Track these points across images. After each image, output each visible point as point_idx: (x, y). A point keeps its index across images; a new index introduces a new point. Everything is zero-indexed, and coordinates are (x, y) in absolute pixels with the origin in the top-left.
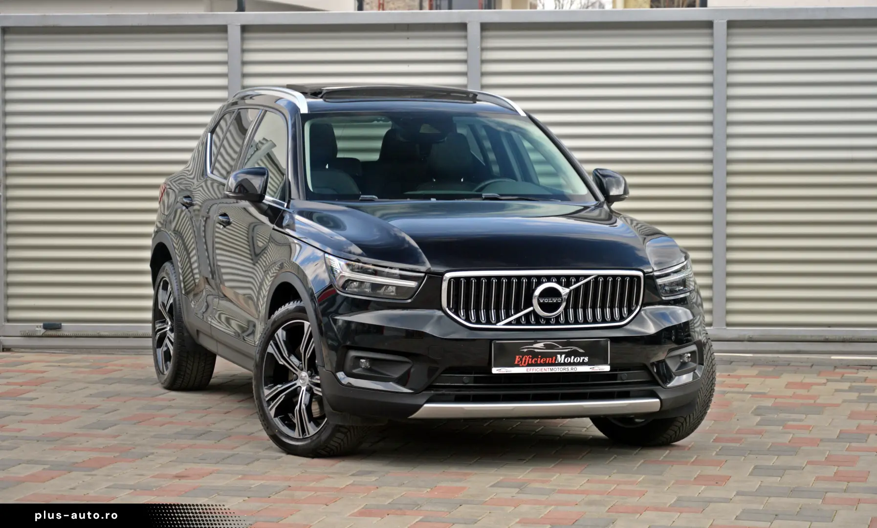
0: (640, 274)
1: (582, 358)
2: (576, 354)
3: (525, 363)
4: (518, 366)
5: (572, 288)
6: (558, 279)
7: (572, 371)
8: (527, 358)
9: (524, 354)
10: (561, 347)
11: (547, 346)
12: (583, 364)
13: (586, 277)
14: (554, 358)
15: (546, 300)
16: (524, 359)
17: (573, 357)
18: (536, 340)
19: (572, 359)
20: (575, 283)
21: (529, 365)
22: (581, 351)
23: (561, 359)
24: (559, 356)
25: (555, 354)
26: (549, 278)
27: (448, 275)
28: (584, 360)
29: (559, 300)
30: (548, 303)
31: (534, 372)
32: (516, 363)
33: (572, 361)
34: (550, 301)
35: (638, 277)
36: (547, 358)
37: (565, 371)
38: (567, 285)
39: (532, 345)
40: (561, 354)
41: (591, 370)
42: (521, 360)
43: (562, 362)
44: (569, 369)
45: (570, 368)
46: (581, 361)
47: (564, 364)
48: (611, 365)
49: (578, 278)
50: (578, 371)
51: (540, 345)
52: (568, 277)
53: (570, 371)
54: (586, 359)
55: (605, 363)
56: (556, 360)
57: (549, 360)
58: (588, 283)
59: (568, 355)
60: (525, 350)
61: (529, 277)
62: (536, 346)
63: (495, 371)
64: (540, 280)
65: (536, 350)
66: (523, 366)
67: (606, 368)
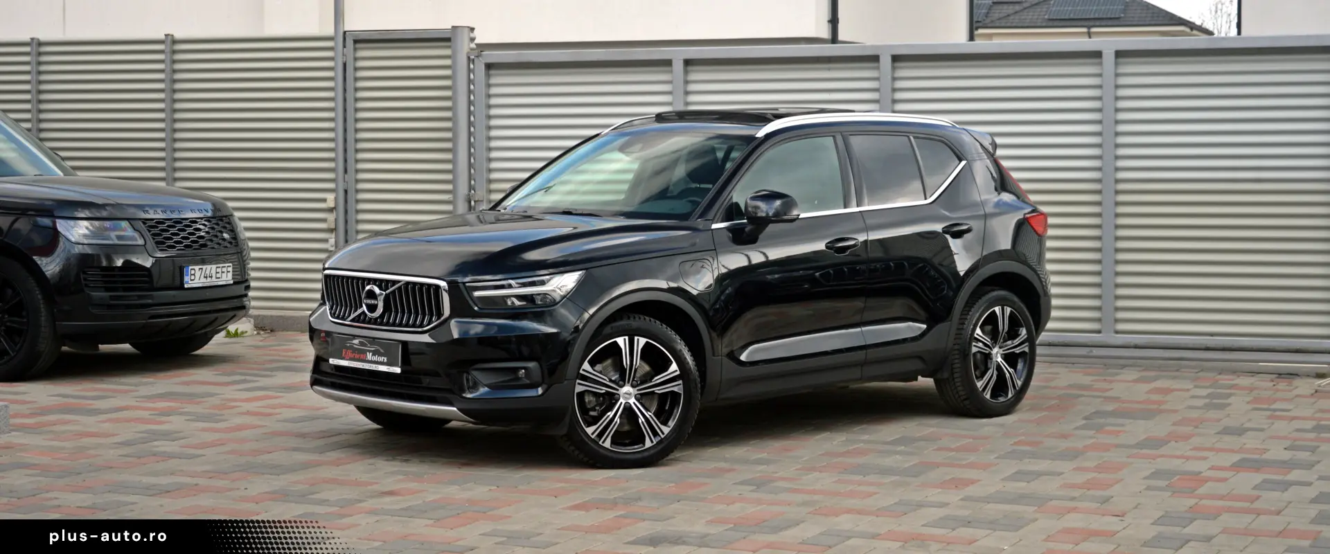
0: (443, 284)
1: (383, 358)
8: (350, 354)
9: (347, 348)
11: (361, 344)
12: (382, 363)
18: (355, 337)
19: (375, 358)
20: (391, 287)
22: (382, 351)
23: (369, 356)
25: (364, 352)
26: (374, 281)
29: (376, 302)
35: (438, 287)
36: (359, 355)
40: (370, 351)
41: (387, 370)
45: (374, 365)
49: (394, 282)
51: (356, 341)
52: (387, 281)
54: (386, 360)
58: (400, 288)
61: (364, 279)
64: (370, 281)
66: (347, 360)
67: (398, 370)
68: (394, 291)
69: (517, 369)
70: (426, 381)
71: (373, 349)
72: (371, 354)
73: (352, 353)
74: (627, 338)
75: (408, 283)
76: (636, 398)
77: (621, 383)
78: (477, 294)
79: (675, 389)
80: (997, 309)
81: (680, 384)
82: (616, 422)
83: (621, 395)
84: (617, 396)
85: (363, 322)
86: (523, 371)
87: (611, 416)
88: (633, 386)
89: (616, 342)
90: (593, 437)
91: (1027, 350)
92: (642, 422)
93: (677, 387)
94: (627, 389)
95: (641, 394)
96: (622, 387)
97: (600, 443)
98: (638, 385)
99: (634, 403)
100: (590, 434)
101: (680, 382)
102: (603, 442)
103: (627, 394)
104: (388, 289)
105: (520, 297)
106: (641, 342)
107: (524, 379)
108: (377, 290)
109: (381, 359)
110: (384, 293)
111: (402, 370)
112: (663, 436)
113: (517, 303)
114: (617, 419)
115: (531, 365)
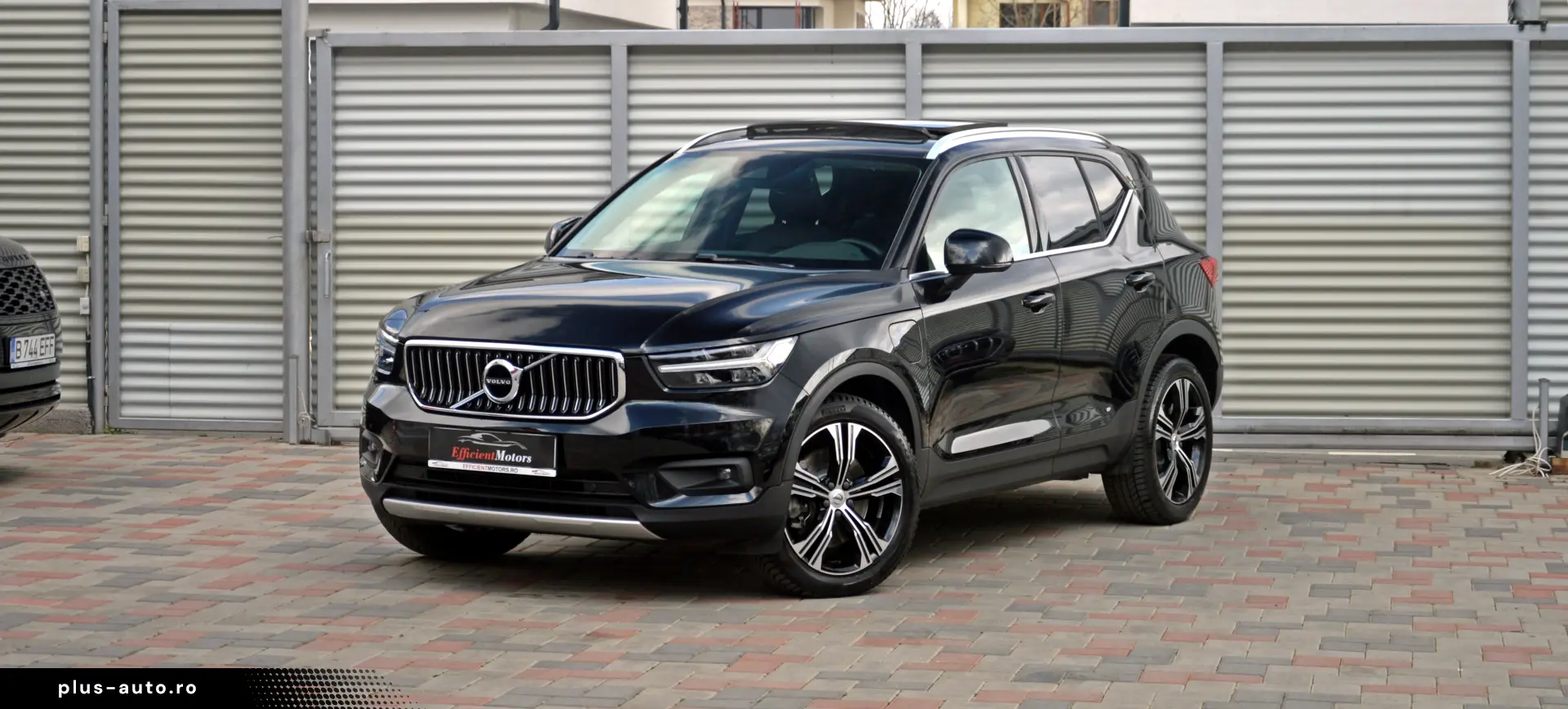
1: (524, 457)
2: (519, 452)
3: (462, 457)
4: (454, 459)
5: (526, 368)
6: (513, 357)
7: (512, 473)
8: (465, 451)
9: (461, 445)
10: (500, 440)
11: (486, 439)
13: (546, 354)
14: (493, 454)
15: (494, 381)
16: (461, 452)
17: (514, 455)
19: (512, 458)
20: (532, 361)
21: (466, 460)
22: (523, 448)
23: (501, 455)
24: (498, 452)
25: (494, 449)
26: (503, 354)
27: (410, 343)
28: (526, 459)
29: (508, 383)
30: (496, 385)
31: (471, 469)
32: (453, 455)
33: (513, 460)
34: (498, 383)
36: (483, 453)
37: (503, 472)
38: (524, 363)
39: (470, 435)
40: (501, 449)
41: (533, 474)
42: (458, 452)
43: (502, 459)
44: (509, 470)
45: (510, 468)
46: (523, 461)
47: (505, 463)
48: (558, 470)
49: (537, 355)
50: (519, 473)
51: (478, 436)
52: (526, 354)
53: (510, 472)
54: (529, 459)
55: (550, 467)
56: (495, 457)
57: (487, 456)
58: (547, 363)
59: (509, 451)
60: (463, 441)
61: (483, 351)
62: (475, 436)
63: (431, 463)
65: (475, 442)
66: (460, 461)
68: (537, 367)
69: (717, 469)
70: (591, 486)
71: (507, 446)
72: (504, 452)
73: (470, 452)
74: (839, 424)
75: (560, 356)
76: (847, 504)
77: (831, 484)
78: (664, 369)
79: (894, 491)
80: (1178, 382)
81: (899, 485)
82: (829, 536)
83: (831, 500)
84: (826, 502)
85: (482, 409)
86: (728, 470)
87: (822, 528)
88: (844, 489)
89: (826, 430)
90: (801, 556)
91: (1204, 435)
92: (858, 535)
93: (895, 489)
94: (837, 492)
95: (853, 499)
96: (831, 489)
97: (810, 564)
98: (850, 487)
99: (846, 510)
100: (797, 552)
101: (900, 482)
102: (813, 563)
103: (838, 499)
104: (527, 364)
105: (713, 373)
106: (855, 429)
107: (731, 482)
108: (510, 367)
109: (522, 459)
110: (522, 369)
111: (558, 473)
112: (880, 553)
113: (712, 380)
114: (829, 532)
115: (741, 462)
